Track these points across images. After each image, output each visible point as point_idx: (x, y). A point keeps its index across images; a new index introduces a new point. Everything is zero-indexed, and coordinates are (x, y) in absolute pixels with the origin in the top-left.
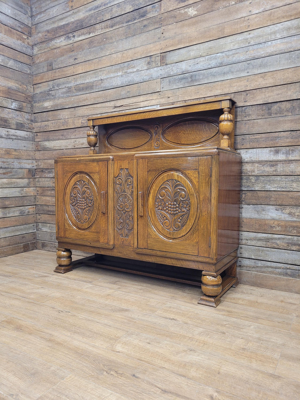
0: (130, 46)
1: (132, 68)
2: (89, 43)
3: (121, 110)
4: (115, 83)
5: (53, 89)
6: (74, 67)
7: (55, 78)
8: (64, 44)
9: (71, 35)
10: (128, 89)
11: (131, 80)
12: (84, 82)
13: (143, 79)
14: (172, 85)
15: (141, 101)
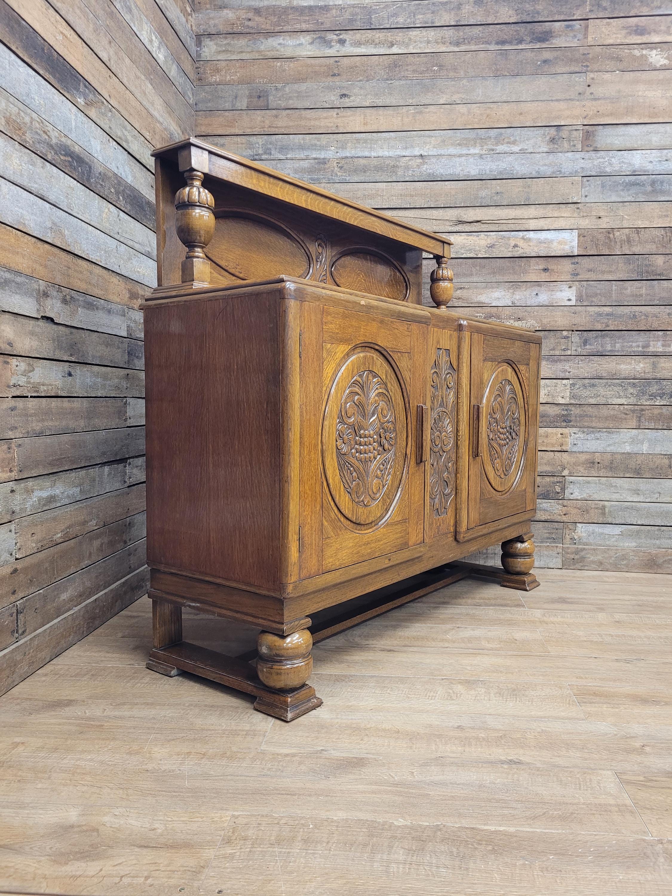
0: (505, 96)
1: (508, 143)
2: (389, 67)
3: (476, 230)
4: (461, 168)
5: (264, 157)
6: (338, 114)
7: (274, 129)
8: (309, 53)
9: (331, 36)
10: (498, 188)
11: (505, 169)
12: (367, 154)
13: (538, 172)
14: (608, 194)
15: (531, 217)
